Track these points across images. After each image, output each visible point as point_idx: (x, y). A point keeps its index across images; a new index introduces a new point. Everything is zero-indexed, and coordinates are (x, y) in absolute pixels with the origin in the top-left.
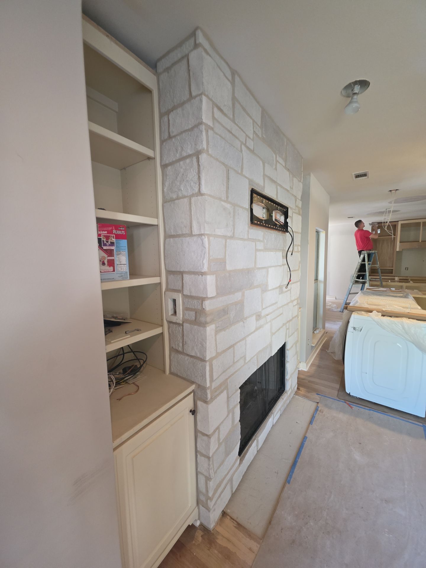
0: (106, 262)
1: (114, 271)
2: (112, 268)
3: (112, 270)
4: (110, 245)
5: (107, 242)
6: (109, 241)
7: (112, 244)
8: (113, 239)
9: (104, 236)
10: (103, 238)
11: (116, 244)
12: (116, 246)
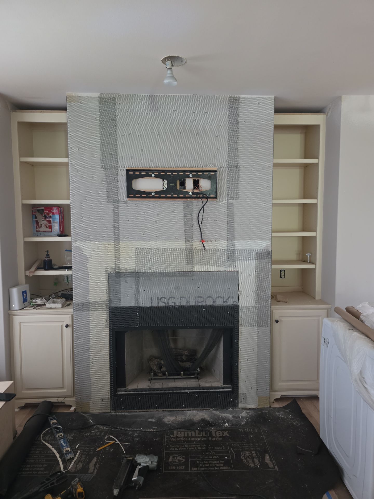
0: (48, 227)
1: (52, 231)
2: (51, 230)
3: (51, 231)
4: (49, 218)
5: (48, 216)
6: (49, 216)
7: (51, 217)
8: (51, 215)
9: (47, 213)
10: (47, 215)
11: (52, 217)
12: (53, 218)
